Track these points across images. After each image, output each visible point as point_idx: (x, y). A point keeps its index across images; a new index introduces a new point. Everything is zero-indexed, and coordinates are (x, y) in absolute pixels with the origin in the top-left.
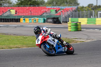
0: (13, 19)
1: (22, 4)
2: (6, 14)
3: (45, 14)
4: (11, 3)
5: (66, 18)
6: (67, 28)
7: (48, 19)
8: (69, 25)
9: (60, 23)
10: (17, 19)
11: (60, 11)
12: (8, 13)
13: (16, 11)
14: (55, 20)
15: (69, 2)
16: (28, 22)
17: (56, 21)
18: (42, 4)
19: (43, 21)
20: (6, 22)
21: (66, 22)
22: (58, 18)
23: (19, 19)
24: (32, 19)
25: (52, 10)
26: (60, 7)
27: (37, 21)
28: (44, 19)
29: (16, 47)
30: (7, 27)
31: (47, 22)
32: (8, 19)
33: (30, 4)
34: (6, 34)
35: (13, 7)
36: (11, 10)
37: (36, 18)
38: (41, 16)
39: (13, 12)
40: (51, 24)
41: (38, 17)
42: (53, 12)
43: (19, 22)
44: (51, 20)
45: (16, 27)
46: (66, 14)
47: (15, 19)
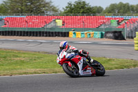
0: (59, 33)
1: (71, 12)
2: (49, 26)
3: (103, 27)
4: (56, 11)
5: (132, 31)
6: (133, 46)
7: (107, 33)
8: (136, 42)
9: (124, 39)
10: (65, 33)
11: (123, 22)
12: (52, 24)
14: (117, 34)
16: (80, 36)
17: (118, 36)
18: (99, 13)
19: (100, 36)
20: (50, 36)
21: (132, 38)
22: (120, 32)
23: (68, 33)
24: (86, 32)
25: (112, 21)
26: (124, 17)
27: (91, 36)
28: (102, 33)
30: (51, 43)
31: (106, 37)
32: (52, 33)
33: (83, 13)
34: (48, 53)
35: (59, 16)
36: (57, 21)
37: (91, 32)
38: (97, 29)
39: (59, 22)
40: (111, 40)
41: (93, 30)
42: (114, 24)
43: (68, 36)
44: (111, 35)
46: (132, 26)
47: (62, 33)
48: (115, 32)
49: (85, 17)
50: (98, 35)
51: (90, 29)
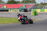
0: (5, 10)
1: (9, 3)
2: (2, 8)
3: (20, 8)
4: (4, 3)
5: (30, 9)
6: (31, 14)
7: (22, 10)
8: (32, 12)
9: (27, 12)
10: (7, 10)
11: (27, 6)
12: (3, 7)
13: (7, 6)
14: (25, 10)
15: (32, 2)
16: (12, 11)
17: (26, 11)
18: (19, 3)
20: (2, 11)
21: (30, 11)
22: (26, 9)
23: (8, 10)
24: (14, 10)
25: (23, 6)
26: (27, 4)
27: (16, 11)
28: (20, 10)
29: (7, 23)
30: (3, 14)
31: (21, 11)
33: (13, 3)
34: (2, 17)
35: (5, 4)
36: (4, 6)
39: (5, 7)
40: (23, 12)
42: (24, 7)
43: (8, 11)
44: (23, 10)
45: (6, 14)
46: (30, 7)
47: (6, 10)
48: (24, 9)
49: (14, 4)
50: (19, 10)
51: (16, 9)
